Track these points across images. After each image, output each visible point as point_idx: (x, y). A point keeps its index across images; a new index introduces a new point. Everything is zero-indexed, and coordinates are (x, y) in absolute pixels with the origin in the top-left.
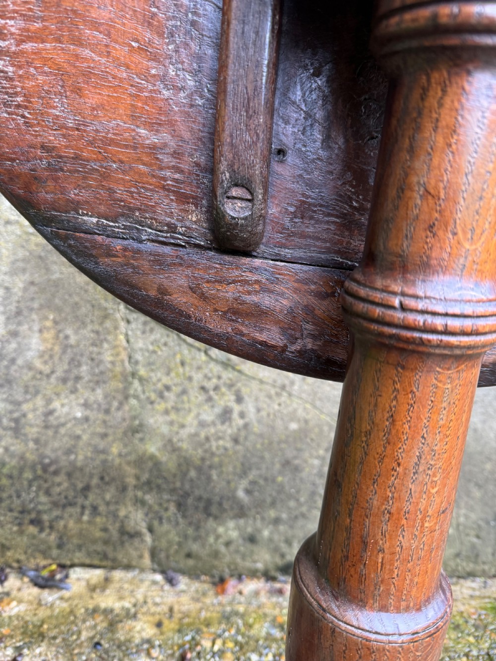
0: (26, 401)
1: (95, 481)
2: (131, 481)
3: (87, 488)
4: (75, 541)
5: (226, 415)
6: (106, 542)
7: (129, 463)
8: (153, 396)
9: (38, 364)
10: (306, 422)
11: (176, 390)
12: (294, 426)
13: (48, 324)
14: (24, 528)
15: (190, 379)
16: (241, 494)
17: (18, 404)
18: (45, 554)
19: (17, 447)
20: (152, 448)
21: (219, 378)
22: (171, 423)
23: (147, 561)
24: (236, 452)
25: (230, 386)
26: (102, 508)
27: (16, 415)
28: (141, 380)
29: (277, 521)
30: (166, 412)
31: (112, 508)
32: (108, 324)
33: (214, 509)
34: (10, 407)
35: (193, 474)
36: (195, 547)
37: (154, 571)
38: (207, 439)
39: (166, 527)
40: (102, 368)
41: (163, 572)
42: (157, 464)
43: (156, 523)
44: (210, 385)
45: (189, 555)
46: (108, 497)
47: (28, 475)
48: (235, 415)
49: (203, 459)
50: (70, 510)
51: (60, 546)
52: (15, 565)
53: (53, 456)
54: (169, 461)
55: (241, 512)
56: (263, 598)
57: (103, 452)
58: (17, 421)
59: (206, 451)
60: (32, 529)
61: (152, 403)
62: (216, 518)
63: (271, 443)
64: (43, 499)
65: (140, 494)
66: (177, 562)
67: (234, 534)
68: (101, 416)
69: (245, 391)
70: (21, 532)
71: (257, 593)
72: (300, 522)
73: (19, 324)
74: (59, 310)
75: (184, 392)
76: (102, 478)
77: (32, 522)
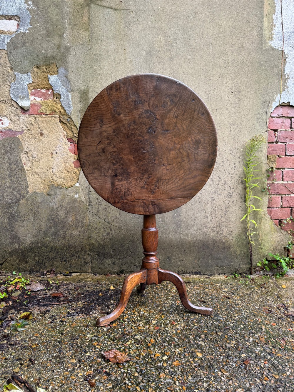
0: (67, 231)
1: (80, 250)
2: (88, 249)
3: (78, 251)
4: (74, 265)
5: (108, 234)
6: (81, 265)
7: (87, 245)
8: (93, 230)
9: (71, 223)
10: (125, 235)
11: (98, 228)
12: (122, 236)
13: (74, 215)
14: (62, 262)
15: (101, 226)
16: (112, 252)
17: (65, 232)
18: (67, 269)
19: (64, 242)
20: (93, 241)
21: (107, 225)
22: (97, 236)
23: (90, 270)
24: (110, 242)
25: (109, 227)
26: (81, 256)
27: (64, 234)
28: (91, 226)
29: (119, 259)
30: (96, 233)
31: (83, 256)
32: (85, 215)
33: (106, 256)
34: (63, 233)
35: (101, 247)
36: (101, 266)
37: (92, 273)
38: (104, 239)
39: (95, 261)
40: (83, 224)
41: (93, 273)
42: (94, 245)
43: (93, 260)
44: (105, 227)
45: (100, 268)
46: (82, 253)
47: (65, 249)
48: (110, 234)
49: (103, 244)
50: (73, 257)
51: (70, 267)
52: (59, 272)
53: (71, 244)
54: (96, 245)
55: (112, 257)
56: (116, 277)
57: (82, 243)
58: (64, 236)
59: (104, 242)
60: (64, 263)
61: (93, 231)
62: (106, 258)
63: (118, 240)
64: (68, 255)
65: (89, 253)
66: (97, 270)
67: (110, 262)
68: (83, 234)
69: (112, 228)
70: (62, 263)
71: (115, 276)
72: (125, 259)
73: (68, 215)
74: (76, 212)
75: (100, 229)
76: (81, 249)
77: (64, 261)
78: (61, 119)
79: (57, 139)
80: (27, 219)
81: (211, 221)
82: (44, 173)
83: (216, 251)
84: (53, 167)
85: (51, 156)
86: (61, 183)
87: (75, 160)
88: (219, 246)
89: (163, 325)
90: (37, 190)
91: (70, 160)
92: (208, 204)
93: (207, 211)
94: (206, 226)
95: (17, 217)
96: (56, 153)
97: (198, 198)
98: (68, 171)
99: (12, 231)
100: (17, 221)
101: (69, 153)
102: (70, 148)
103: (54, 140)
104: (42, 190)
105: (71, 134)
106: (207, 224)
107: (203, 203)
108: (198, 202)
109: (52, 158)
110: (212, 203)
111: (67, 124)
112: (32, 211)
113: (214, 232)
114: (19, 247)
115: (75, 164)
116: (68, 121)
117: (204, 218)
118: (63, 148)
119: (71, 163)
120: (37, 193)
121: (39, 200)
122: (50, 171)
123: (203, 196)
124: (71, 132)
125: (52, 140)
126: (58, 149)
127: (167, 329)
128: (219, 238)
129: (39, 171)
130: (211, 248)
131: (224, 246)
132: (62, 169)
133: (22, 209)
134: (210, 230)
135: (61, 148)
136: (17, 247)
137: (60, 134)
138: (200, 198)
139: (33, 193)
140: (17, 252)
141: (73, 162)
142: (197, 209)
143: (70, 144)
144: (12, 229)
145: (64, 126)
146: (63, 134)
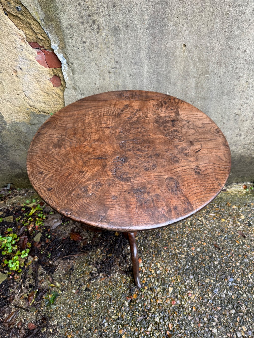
78: (5, 7)
79: (13, 46)
80: (19, 149)
81: (244, 138)
82: (15, 99)
83: (240, 166)
84: (24, 90)
85: (14, 74)
86: (43, 108)
87: (51, 77)
88: (245, 161)
89: (179, 296)
90: (16, 120)
91: (44, 77)
92: (247, 121)
93: (243, 129)
94: (236, 144)
95: (7, 148)
96: (21, 69)
97: (234, 115)
98: (47, 93)
99: (8, 159)
100: (8, 151)
101: (40, 66)
102: (38, 59)
103: (9, 49)
104: (22, 119)
105: (31, 34)
106: (238, 142)
107: (239, 121)
108: (233, 119)
109: (17, 76)
110: (252, 119)
111: (19, 17)
112: (20, 141)
113: (245, 148)
114: (22, 171)
115: (53, 82)
116: (18, 11)
117: (236, 136)
118: (29, 61)
119: (48, 82)
120: (17, 123)
121: (23, 130)
122: (22, 95)
123: (243, 112)
124: (30, 30)
125: (6, 50)
126: (20, 62)
127: (183, 303)
128: (248, 154)
129: (8, 97)
130: (236, 163)
131: (252, 161)
132: (38, 91)
133: (8, 140)
134: (239, 147)
135: (24, 60)
136: (20, 171)
137: (14, 36)
138: (237, 115)
139: (12, 123)
140: (23, 175)
141: (50, 80)
142: (229, 127)
143: (35, 51)
144: (7, 158)
145: (16, 21)
146: (20, 37)
